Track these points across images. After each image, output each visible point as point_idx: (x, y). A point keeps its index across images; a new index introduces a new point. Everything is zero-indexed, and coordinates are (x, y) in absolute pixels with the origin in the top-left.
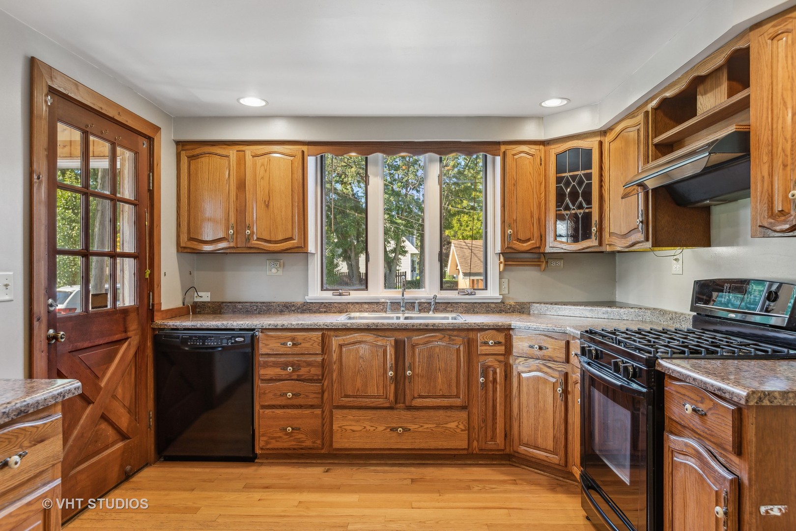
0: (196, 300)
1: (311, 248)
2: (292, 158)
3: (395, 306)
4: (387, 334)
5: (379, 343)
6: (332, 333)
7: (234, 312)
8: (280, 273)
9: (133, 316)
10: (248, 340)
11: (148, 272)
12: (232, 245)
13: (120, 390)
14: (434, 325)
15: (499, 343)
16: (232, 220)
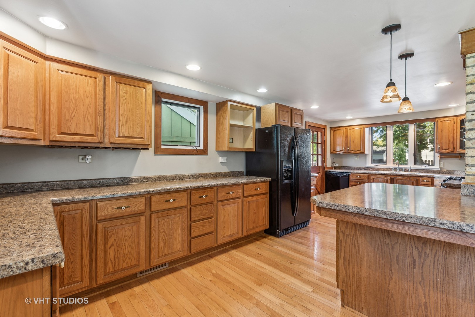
0: (335, 165)
1: (366, 152)
2: (360, 129)
3: (396, 169)
4: (388, 176)
5: (385, 178)
6: (371, 175)
7: (345, 169)
8: (358, 159)
9: (321, 168)
10: (348, 175)
11: (324, 158)
12: (344, 152)
13: (318, 183)
14: (404, 174)
15: (429, 181)
16: (344, 146)
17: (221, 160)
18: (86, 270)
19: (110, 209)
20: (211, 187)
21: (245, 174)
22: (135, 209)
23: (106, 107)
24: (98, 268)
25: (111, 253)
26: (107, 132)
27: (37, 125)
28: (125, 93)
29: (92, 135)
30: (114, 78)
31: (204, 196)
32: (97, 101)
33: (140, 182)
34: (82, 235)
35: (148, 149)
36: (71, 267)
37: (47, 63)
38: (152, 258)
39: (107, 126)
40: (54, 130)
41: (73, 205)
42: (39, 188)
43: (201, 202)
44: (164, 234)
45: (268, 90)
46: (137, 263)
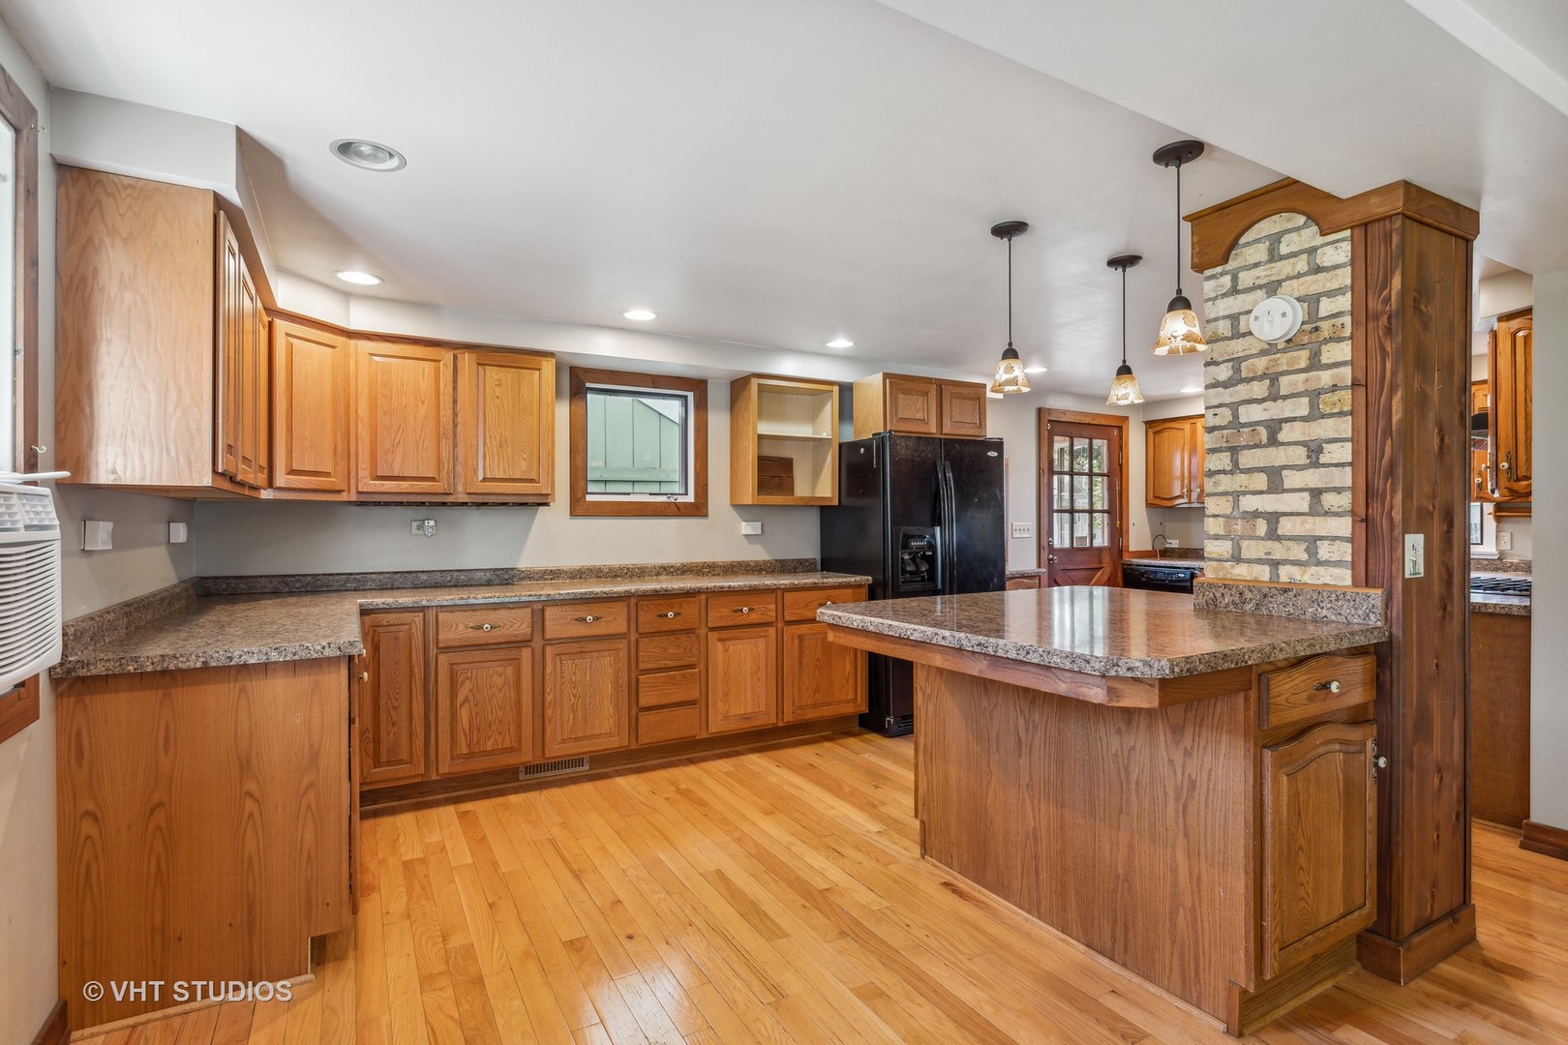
0: (1167, 546)
9: (1106, 554)
11: (1119, 523)
16: (1186, 481)
17: (746, 528)
18: (419, 742)
19: (461, 627)
20: (690, 594)
21: (819, 566)
22: (512, 631)
23: (459, 419)
24: (440, 742)
25: (464, 715)
26: (461, 470)
27: (336, 464)
28: (496, 386)
29: (433, 479)
30: (474, 356)
31: (670, 614)
32: (441, 408)
33: (537, 580)
34: (411, 675)
35: (546, 504)
36: (393, 732)
37: (353, 342)
38: (547, 740)
39: (461, 459)
40: (364, 472)
41: (395, 615)
42: (341, 585)
43: (664, 629)
44: (575, 691)
45: (855, 344)
46: (516, 745)
